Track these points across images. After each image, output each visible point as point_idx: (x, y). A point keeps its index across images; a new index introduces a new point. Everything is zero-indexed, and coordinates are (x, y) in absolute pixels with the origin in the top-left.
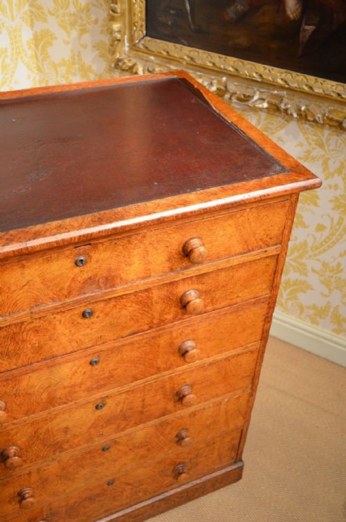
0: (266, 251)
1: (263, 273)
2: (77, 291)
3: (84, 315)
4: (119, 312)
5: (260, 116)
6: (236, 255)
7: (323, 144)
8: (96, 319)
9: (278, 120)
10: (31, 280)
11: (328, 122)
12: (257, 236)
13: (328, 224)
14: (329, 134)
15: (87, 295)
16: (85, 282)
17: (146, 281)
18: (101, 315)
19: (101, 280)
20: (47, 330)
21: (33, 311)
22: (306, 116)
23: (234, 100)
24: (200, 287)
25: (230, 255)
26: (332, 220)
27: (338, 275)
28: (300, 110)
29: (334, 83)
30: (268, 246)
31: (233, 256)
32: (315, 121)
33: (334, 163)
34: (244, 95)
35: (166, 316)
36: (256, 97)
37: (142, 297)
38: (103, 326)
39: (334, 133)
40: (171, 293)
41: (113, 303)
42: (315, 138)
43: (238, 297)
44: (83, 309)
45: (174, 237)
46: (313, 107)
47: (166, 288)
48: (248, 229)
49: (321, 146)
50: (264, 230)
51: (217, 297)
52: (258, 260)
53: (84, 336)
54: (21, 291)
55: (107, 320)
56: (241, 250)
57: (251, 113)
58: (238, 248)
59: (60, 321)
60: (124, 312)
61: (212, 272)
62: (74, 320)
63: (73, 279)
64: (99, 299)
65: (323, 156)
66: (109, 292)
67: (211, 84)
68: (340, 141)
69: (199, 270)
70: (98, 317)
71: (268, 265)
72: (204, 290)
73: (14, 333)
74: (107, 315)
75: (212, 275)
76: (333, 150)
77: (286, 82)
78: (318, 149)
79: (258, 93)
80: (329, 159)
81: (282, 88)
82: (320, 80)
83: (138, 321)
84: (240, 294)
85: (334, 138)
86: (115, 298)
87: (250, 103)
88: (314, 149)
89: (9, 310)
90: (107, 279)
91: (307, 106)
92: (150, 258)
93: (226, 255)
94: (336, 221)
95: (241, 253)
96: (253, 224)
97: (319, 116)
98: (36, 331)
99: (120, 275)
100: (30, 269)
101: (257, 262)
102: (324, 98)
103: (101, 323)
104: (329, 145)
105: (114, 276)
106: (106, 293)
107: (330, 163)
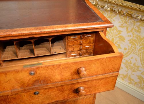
0: (113, 74)
1: (111, 82)
2: (31, 85)
3: (35, 94)
4: (50, 93)
5: (108, 13)
6: (100, 75)
7: (126, 22)
8: (40, 95)
9: (113, 14)
10: (10, 79)
11: (127, 15)
12: (109, 68)
13: (127, 48)
14: (129, 19)
15: (36, 86)
16: (35, 81)
17: (62, 82)
18: (42, 94)
19: (42, 81)
20: (19, 98)
21: (12, 91)
22: (121, 12)
23: (100, 7)
24: (85, 86)
25: (97, 75)
26: (129, 47)
27: (130, 65)
28: (119, 11)
29: (130, 3)
30: (114, 72)
31: (99, 75)
32: (123, 14)
33: (130, 28)
34: (103, 6)
35: (70, 96)
36: (106, 6)
37: (60, 88)
38: (44, 98)
39: (130, 19)
40: (72, 87)
41: (47, 90)
42: (124, 20)
43: (100, 90)
44: (34, 92)
45: (73, 66)
46: (123, 10)
47: (70, 86)
48: (105, 65)
49: (126, 23)
50: (112, 66)
51: (92, 90)
52: (110, 77)
53: (35, 101)
54: (6, 84)
55: (45, 96)
56: (102, 73)
57: (105, 12)
58: (101, 72)
59: (25, 96)
60: (52, 93)
61: (90, 81)
62: (31, 95)
63: (29, 80)
64: (41, 88)
65: (126, 26)
66: (45, 86)
67: (94, 2)
68: (132, 21)
69: (84, 80)
70: (41, 95)
71: (113, 79)
72: (86, 87)
73: (4, 99)
74: (45, 94)
75: (89, 82)
76: (130, 24)
77: (115, 2)
78: (125, 24)
79: (107, 5)
80: (128, 27)
81: (114, 4)
82: (126, 2)
83: (58, 97)
84: (102, 89)
85: (130, 20)
86: (48, 88)
87: (104, 8)
88: (124, 24)
89: (2, 90)
90: (44, 81)
91: (121, 9)
92: (62, 74)
93: (95, 74)
94: (130, 47)
95: (102, 74)
96: (107, 63)
97: (125, 13)
98: (14, 98)
99: (50, 79)
100: (9, 75)
101: (109, 78)
102: (127, 7)
103: (42, 97)
104: (128, 23)
105: (48, 80)
106: (44, 86)
107: (129, 28)
